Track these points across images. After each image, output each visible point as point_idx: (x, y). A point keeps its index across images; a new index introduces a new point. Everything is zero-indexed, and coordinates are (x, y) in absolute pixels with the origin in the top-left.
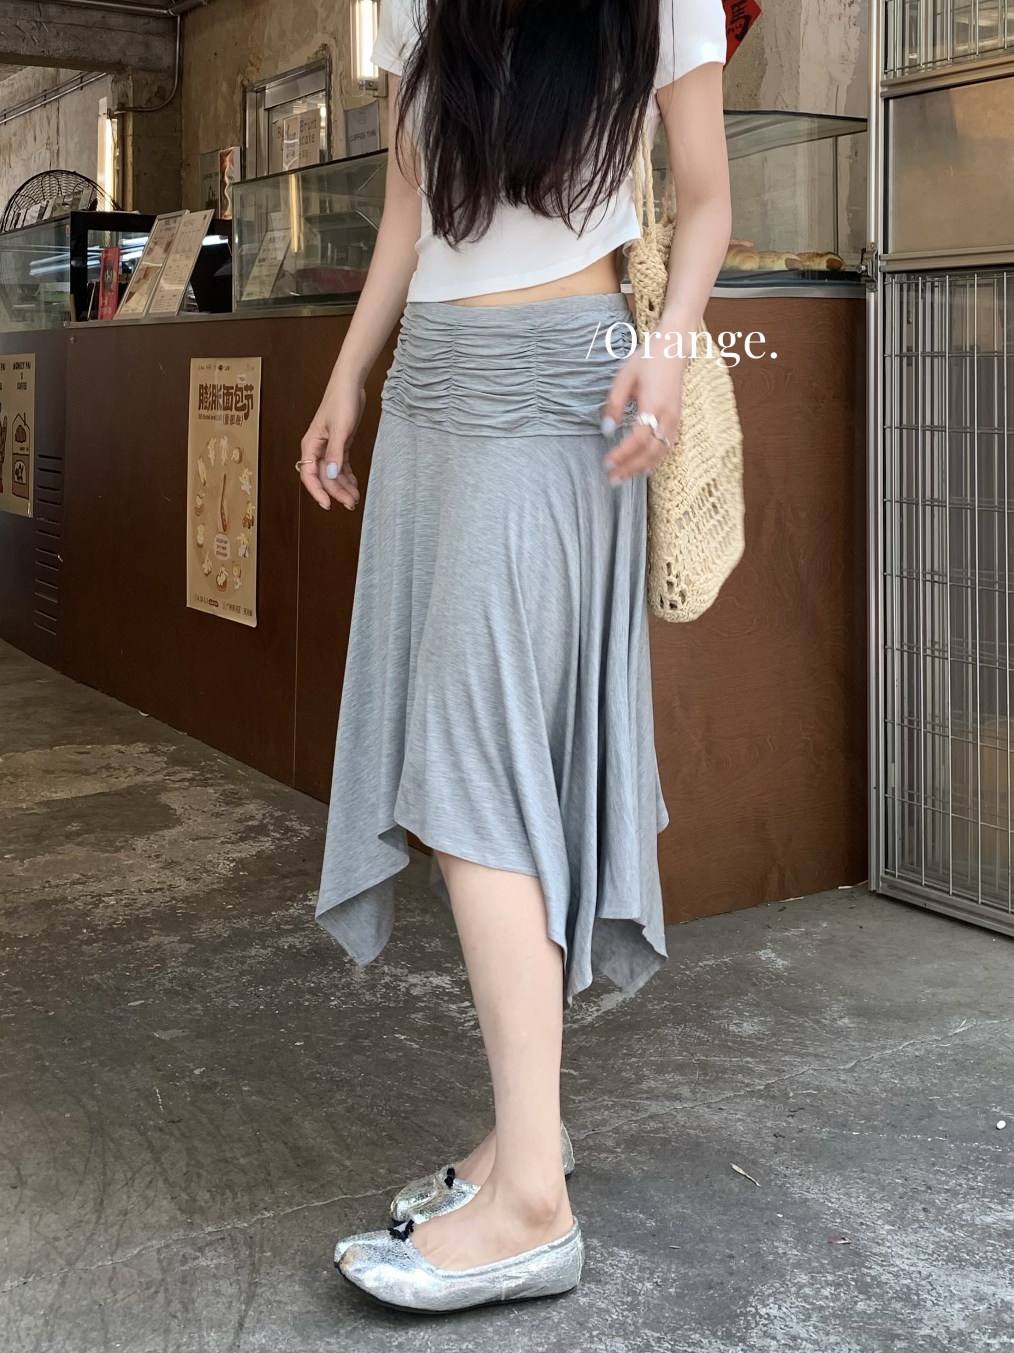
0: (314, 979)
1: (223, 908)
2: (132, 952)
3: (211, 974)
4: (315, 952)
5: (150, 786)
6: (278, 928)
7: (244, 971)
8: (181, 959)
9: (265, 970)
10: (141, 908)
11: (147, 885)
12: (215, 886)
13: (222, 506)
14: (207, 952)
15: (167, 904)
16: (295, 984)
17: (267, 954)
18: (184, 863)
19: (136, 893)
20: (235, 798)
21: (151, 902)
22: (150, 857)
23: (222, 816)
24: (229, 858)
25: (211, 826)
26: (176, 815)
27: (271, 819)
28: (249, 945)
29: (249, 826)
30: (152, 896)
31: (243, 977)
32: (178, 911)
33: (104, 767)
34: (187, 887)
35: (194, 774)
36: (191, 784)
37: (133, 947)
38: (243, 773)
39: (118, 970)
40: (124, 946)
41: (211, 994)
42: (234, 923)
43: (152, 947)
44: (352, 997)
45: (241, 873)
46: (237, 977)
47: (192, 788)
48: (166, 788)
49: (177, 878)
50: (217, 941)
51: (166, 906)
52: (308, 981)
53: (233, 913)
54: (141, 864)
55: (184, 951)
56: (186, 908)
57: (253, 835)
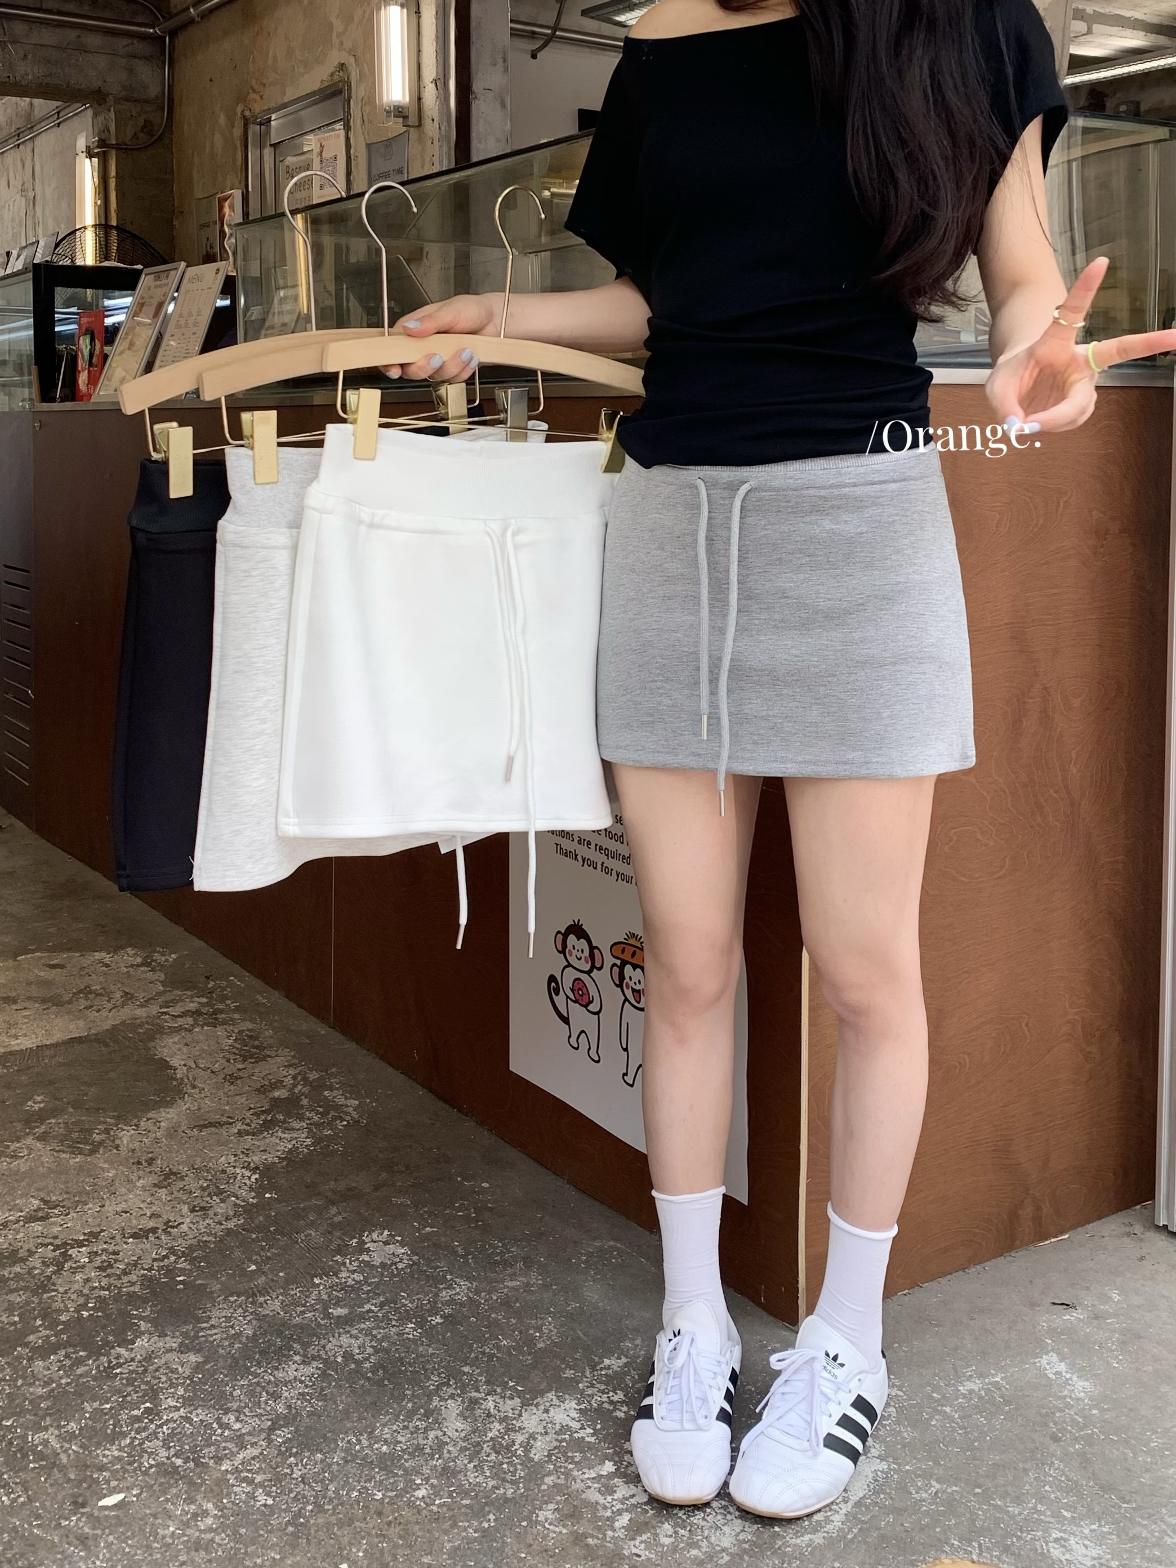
0: (387, 1434)
1: (244, 1273)
3: (228, 1427)
4: (384, 1368)
5: (141, 1026)
6: (328, 1316)
7: (278, 1416)
8: (181, 1391)
9: (310, 1414)
10: (125, 1273)
11: (134, 1222)
12: (231, 1225)
14: (221, 1373)
15: (161, 1264)
16: (357, 1447)
17: (313, 1374)
18: (187, 1176)
19: (118, 1237)
20: (256, 1047)
21: (139, 1258)
22: (139, 1163)
23: (239, 1082)
24: (249, 1164)
25: (225, 1099)
26: (175, 1079)
27: (304, 1086)
28: (284, 1356)
29: (274, 1099)
30: (140, 1246)
31: (278, 1432)
32: (178, 1279)
33: (81, 991)
34: (191, 1225)
35: (199, 1003)
36: (196, 1021)
37: (110, 1362)
38: (264, 1001)
39: (86, 1418)
40: (97, 1359)
41: (229, 1476)
42: (261, 1305)
43: (140, 1362)
44: (448, 1478)
45: (267, 1195)
46: (269, 1435)
47: (198, 1029)
48: (163, 1027)
49: (177, 1207)
50: (236, 1346)
51: (159, 1269)
52: (377, 1439)
53: (259, 1281)
54: (127, 1176)
55: (188, 1372)
56: (191, 1271)
57: (282, 1117)
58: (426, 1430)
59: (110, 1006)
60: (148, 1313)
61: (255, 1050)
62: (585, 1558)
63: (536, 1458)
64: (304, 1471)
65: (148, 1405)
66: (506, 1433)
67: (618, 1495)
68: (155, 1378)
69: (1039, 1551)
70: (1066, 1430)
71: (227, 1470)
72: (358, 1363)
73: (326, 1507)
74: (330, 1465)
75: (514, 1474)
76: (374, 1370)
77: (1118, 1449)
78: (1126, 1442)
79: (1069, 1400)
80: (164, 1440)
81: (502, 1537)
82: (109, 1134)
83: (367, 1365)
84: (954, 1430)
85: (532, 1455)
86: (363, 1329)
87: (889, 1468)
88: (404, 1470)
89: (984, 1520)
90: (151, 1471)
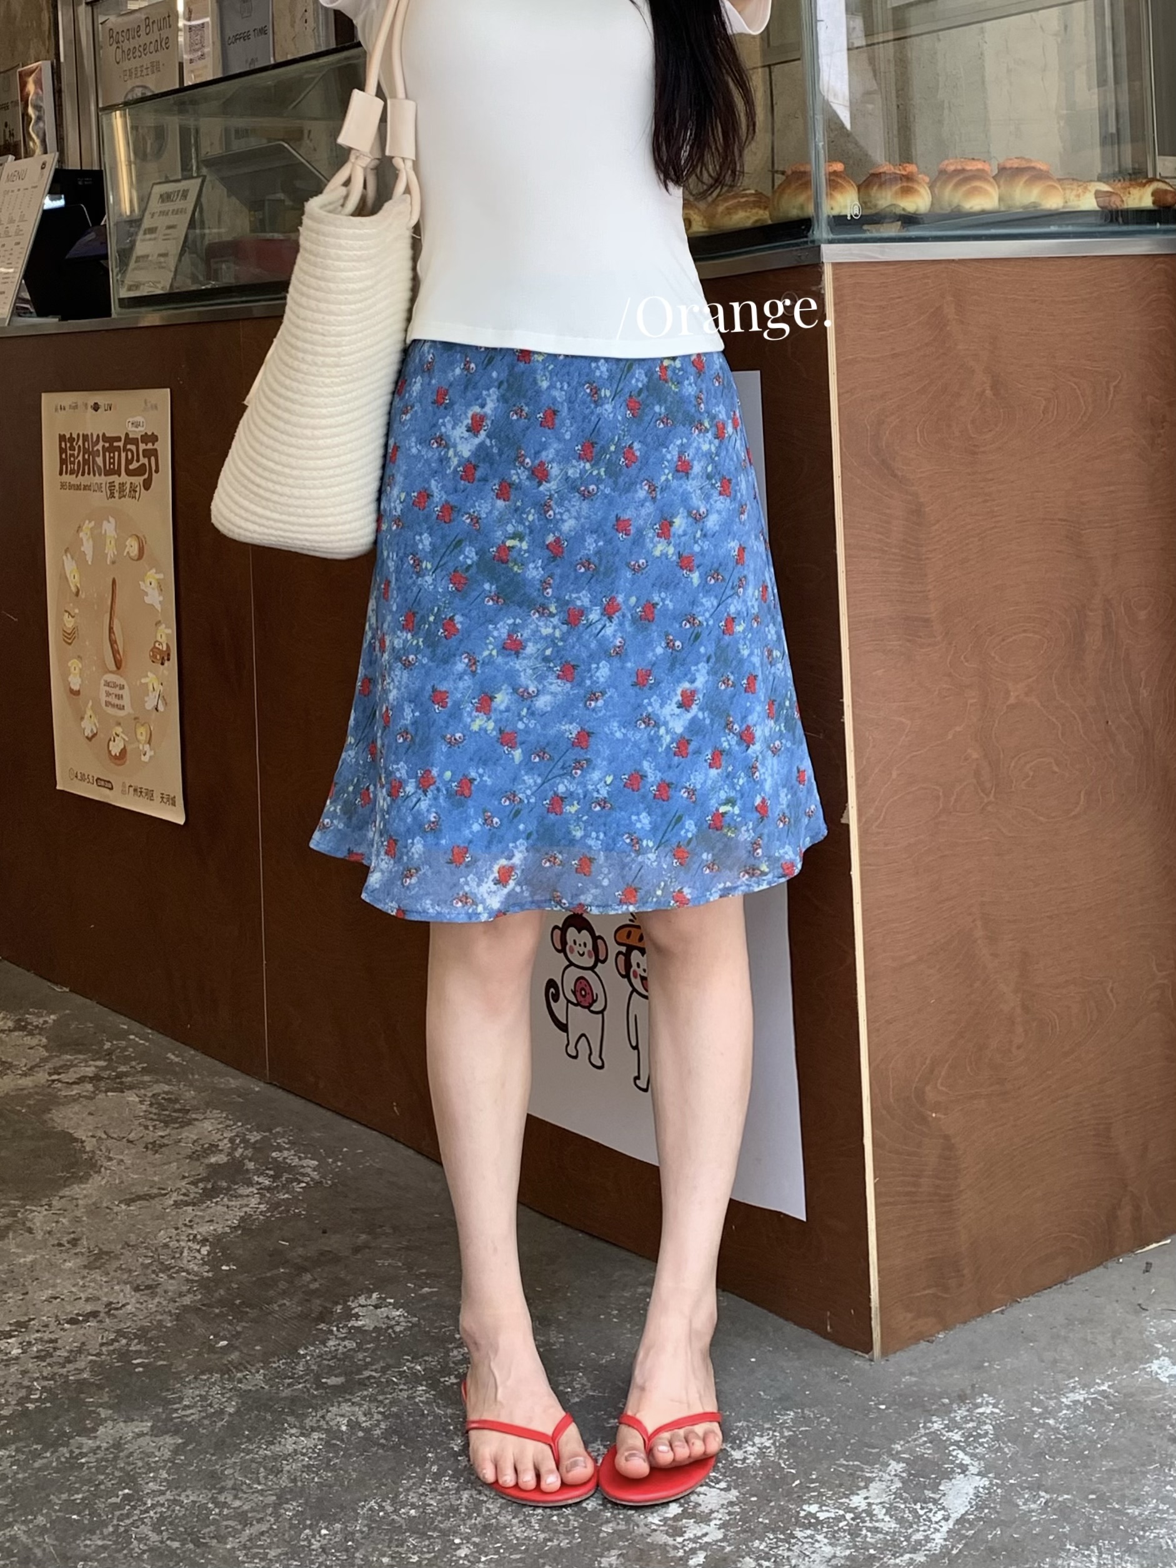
0: (413, 1498)
1: (212, 1349)
2: (72, 1464)
3: (225, 1505)
4: (395, 1432)
5: (30, 1096)
6: (320, 1386)
7: (283, 1490)
8: (164, 1474)
9: (320, 1485)
10: (68, 1360)
11: (69, 1308)
12: (187, 1300)
13: (111, 629)
14: (207, 1453)
15: (111, 1348)
16: (381, 1514)
17: (316, 1446)
18: (122, 1254)
19: (53, 1325)
20: (175, 1111)
21: (83, 1344)
22: (60, 1245)
23: (163, 1149)
24: (195, 1236)
25: (150, 1170)
26: (85, 1152)
27: (245, 1148)
28: (278, 1430)
29: (212, 1166)
30: (82, 1331)
31: (286, 1506)
32: (135, 1362)
34: (138, 1306)
35: (96, 1067)
36: (97, 1088)
37: (71, 1452)
38: (177, 1060)
39: (56, 1511)
40: (56, 1451)
41: (238, 1553)
42: (240, 1381)
43: (107, 1449)
44: (492, 1535)
45: (224, 1268)
46: (274, 1508)
47: (101, 1096)
48: (56, 1097)
49: (117, 1288)
50: (219, 1424)
51: (110, 1353)
52: (404, 1504)
53: (233, 1357)
54: (48, 1260)
55: (167, 1454)
56: (148, 1353)
57: (225, 1184)
58: (458, 1490)
60: (106, 1399)
61: (177, 1114)
64: (325, 1542)
65: (127, 1491)
67: (689, 1535)
68: (129, 1464)
69: (1165, 1547)
71: (234, 1548)
72: (367, 1431)
74: (353, 1533)
75: (567, 1524)
76: (387, 1434)
80: (153, 1525)
82: (16, 1216)
83: (378, 1432)
84: (1059, 1441)
86: (366, 1396)
87: (991, 1483)
88: (439, 1532)
89: (1102, 1525)
90: (145, 1556)
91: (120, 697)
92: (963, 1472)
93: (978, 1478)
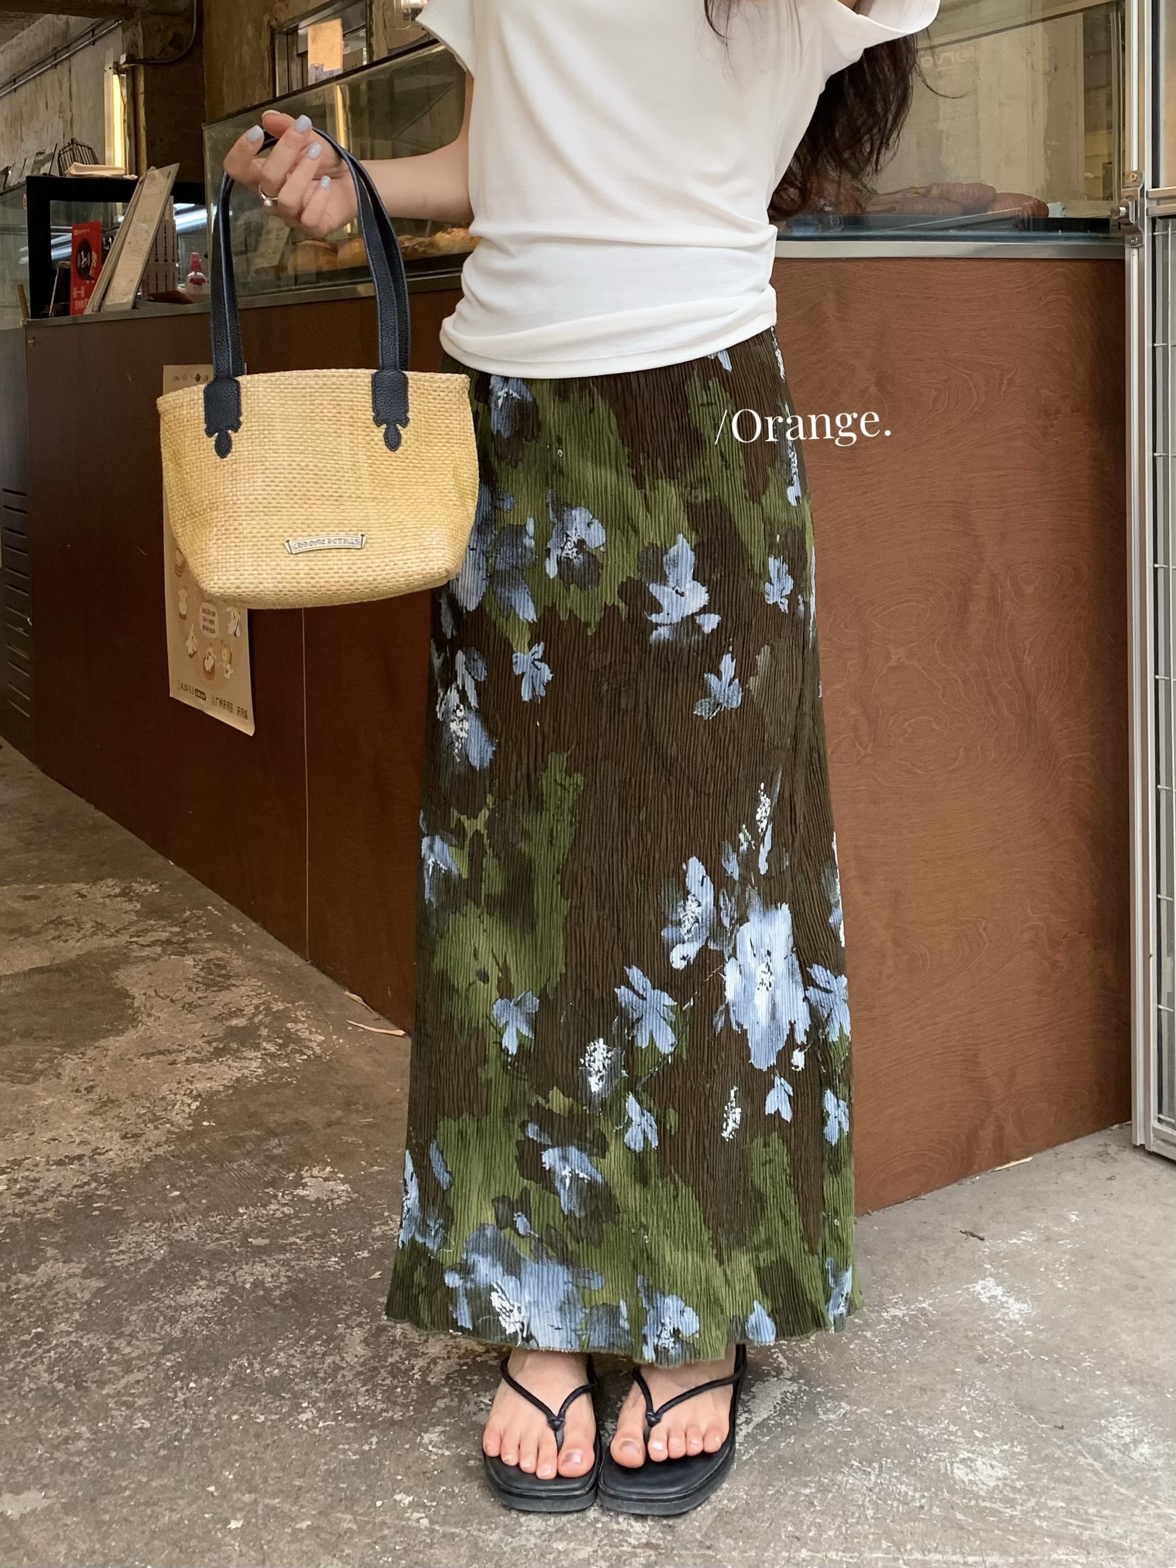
0: (282, 1358)
1: (164, 1198)
3: (117, 1350)
4: (293, 1295)
5: (108, 954)
6: (244, 1244)
7: (172, 1340)
8: (77, 1317)
9: (206, 1338)
10: (42, 1200)
11: (61, 1150)
12: (160, 1151)
14: (121, 1298)
15: (81, 1190)
16: (248, 1371)
17: (216, 1300)
18: (125, 1103)
19: (42, 1164)
20: (220, 976)
21: (59, 1185)
23: (197, 1010)
24: (191, 1092)
25: (178, 1028)
26: (132, 1008)
27: (266, 1015)
28: (190, 1280)
29: (231, 1028)
30: (62, 1173)
31: (169, 1356)
32: (95, 1205)
33: (52, 922)
34: (119, 1152)
35: (171, 932)
36: (164, 952)
37: (9, 1287)
38: (239, 930)
41: (109, 1400)
42: (176, 1231)
43: (39, 1287)
44: (337, 1402)
45: (205, 1123)
46: (158, 1357)
47: (165, 958)
48: (129, 957)
49: (108, 1134)
50: (142, 1271)
51: (79, 1195)
52: (271, 1363)
53: (179, 1207)
54: (63, 1105)
55: (87, 1296)
56: (110, 1197)
57: (235, 1046)
58: (324, 1355)
59: (79, 935)
60: (57, 1239)
61: (219, 979)
62: (464, 1480)
63: (433, 1382)
64: (188, 1394)
65: (39, 1330)
66: (408, 1358)
68: (51, 1303)
69: (943, 1471)
70: (994, 1352)
71: (108, 1395)
72: (268, 1291)
73: (205, 1430)
75: (406, 1397)
76: (284, 1296)
77: (1046, 1370)
78: (1057, 1361)
79: (1001, 1322)
80: (49, 1364)
81: (380, 1461)
82: (53, 1062)
83: (278, 1293)
84: (872, 1354)
85: (429, 1379)
86: (281, 1260)
87: (800, 1387)
88: (293, 1394)
89: (890, 1442)
90: (30, 1395)
91: (212, 622)
92: (776, 1376)
93: (789, 1382)
